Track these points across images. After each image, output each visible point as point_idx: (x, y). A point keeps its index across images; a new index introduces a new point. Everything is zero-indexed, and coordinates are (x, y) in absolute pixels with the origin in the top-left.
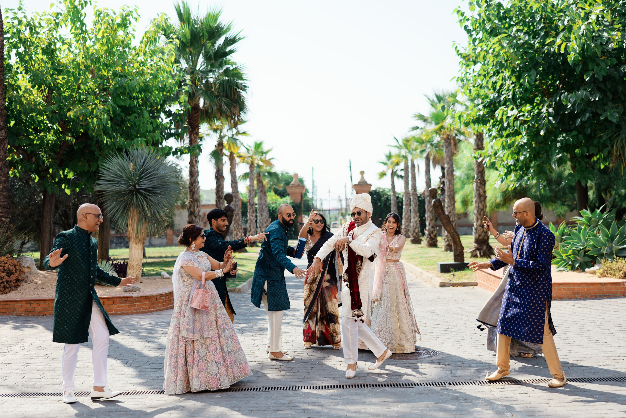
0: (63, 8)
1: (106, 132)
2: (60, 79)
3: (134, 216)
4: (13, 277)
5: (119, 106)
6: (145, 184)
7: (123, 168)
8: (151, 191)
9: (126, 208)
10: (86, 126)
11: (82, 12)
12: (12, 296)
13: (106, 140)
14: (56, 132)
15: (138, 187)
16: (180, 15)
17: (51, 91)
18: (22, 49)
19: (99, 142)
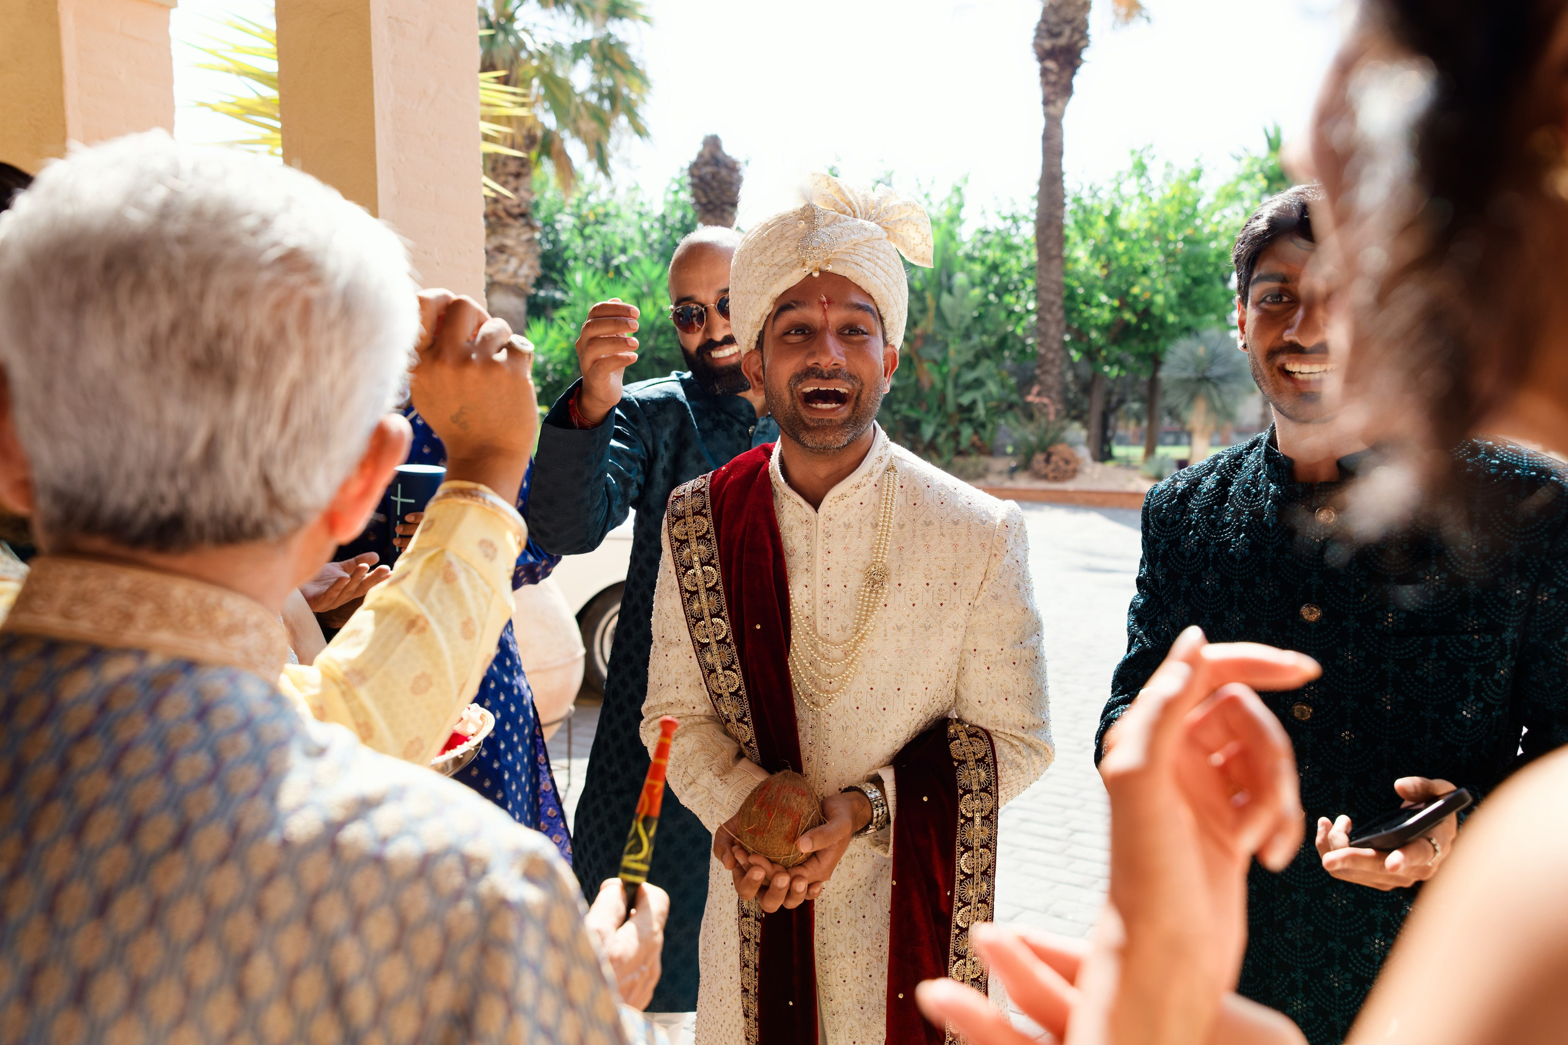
0: (1128, 164)
1: (1171, 309)
2: (1120, 246)
3: (1201, 406)
4: (1071, 467)
5: (1187, 276)
6: (1217, 371)
7: (1192, 353)
8: (1222, 379)
9: (1193, 397)
10: (1150, 303)
11: (1149, 167)
12: (1070, 486)
13: (1171, 318)
14: (1113, 309)
15: (1208, 374)
16: (1269, 140)
17: (1109, 260)
18: (1080, 216)
19: (1162, 323)
